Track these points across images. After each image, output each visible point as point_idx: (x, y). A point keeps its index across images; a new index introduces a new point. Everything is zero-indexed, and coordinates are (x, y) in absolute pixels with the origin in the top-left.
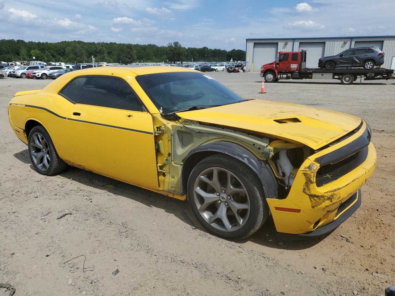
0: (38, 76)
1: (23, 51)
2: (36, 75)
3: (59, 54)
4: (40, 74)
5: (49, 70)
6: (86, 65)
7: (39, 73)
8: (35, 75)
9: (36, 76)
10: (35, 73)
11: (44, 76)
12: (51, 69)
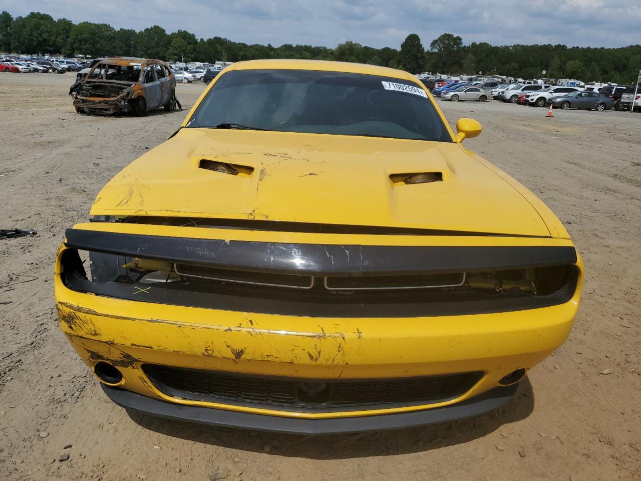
0: (531, 101)
1: (555, 63)
2: (529, 99)
3: (616, 68)
4: (535, 98)
5: (551, 93)
6: (625, 88)
7: (534, 96)
8: (527, 99)
9: (528, 101)
10: (528, 96)
11: (541, 102)
12: (556, 91)
